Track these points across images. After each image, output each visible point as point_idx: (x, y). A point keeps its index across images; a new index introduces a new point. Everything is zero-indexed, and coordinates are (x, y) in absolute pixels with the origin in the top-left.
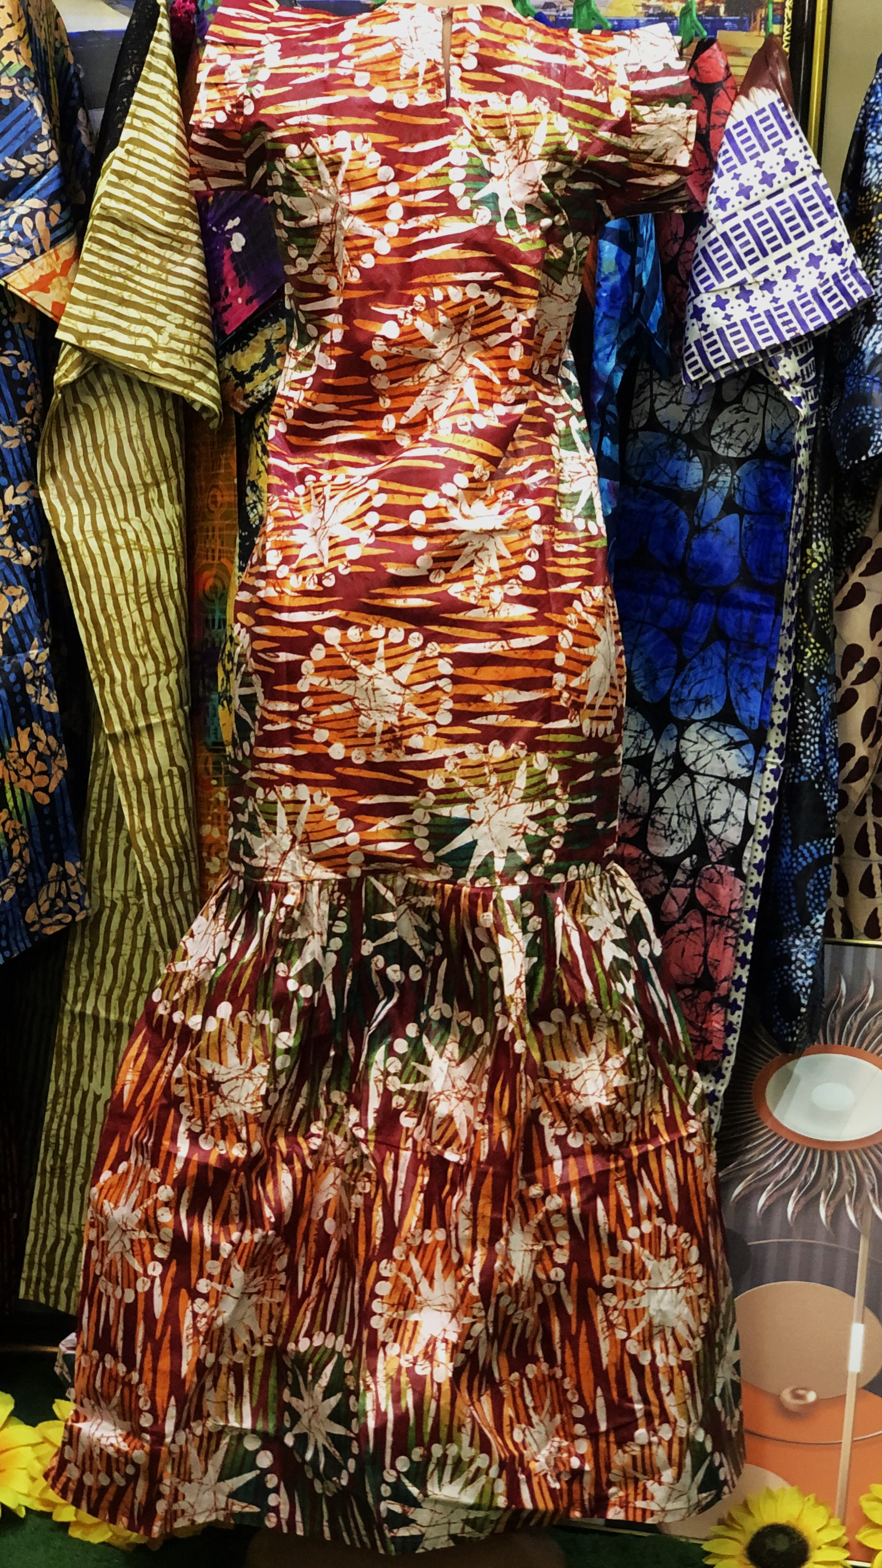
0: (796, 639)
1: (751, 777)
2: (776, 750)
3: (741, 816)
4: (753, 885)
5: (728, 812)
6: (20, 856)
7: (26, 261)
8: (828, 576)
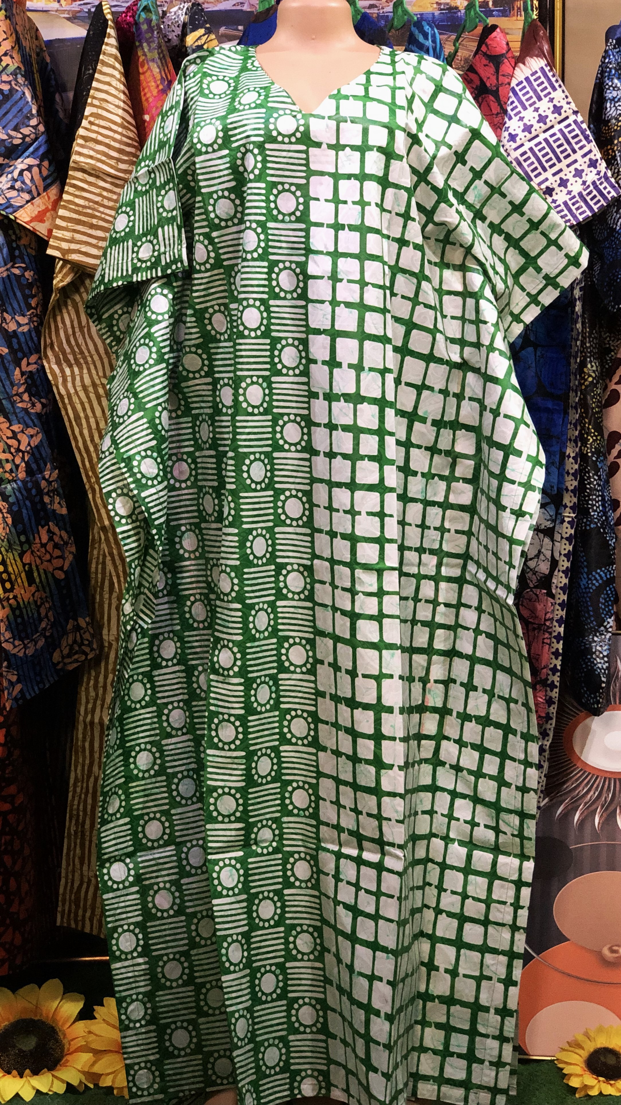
0: (580, 431)
1: (554, 527)
2: (571, 508)
3: (548, 554)
4: (560, 601)
5: (540, 552)
6: (47, 616)
7: (28, 202)
8: (599, 385)
